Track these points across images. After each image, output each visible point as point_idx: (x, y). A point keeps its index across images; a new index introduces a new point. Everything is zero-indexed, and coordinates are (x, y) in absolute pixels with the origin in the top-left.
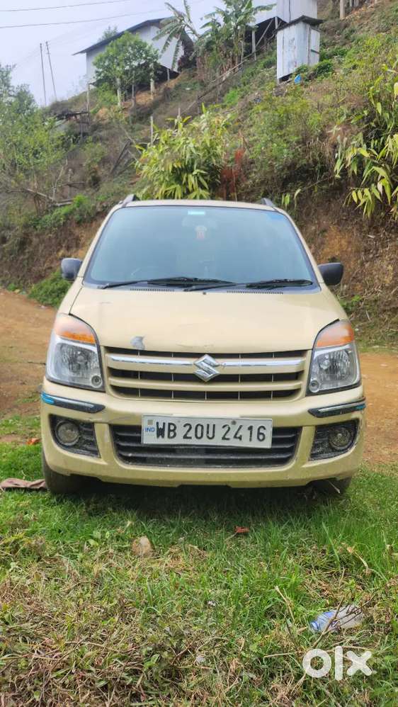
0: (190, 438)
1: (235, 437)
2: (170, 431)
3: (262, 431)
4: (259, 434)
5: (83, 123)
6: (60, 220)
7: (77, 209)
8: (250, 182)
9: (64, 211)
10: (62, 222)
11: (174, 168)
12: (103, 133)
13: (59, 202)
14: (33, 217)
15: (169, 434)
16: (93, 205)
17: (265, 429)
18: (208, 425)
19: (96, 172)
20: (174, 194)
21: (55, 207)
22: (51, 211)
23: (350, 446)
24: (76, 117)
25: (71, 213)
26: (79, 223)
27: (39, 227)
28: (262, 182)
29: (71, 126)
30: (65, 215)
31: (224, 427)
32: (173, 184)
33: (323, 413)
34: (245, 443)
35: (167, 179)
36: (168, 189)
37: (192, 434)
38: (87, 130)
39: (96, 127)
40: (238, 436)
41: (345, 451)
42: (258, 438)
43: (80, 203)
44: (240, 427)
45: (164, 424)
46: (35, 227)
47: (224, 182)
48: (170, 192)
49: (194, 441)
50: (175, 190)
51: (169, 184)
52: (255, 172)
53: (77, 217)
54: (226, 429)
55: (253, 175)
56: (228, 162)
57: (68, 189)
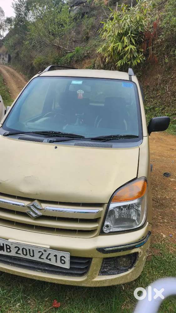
0: (20, 254)
1: (47, 258)
2: (7, 249)
3: (63, 258)
4: (61, 260)
5: (86, 7)
6: (68, 60)
7: (76, 54)
8: (159, 40)
9: (70, 55)
10: (69, 61)
11: (118, 33)
12: (95, 12)
13: (69, 51)
14: (57, 58)
15: (7, 250)
16: (83, 52)
17: (65, 257)
18: (29, 250)
19: (88, 34)
20: (118, 48)
21: (67, 53)
22: (65, 55)
23: (131, 268)
24: (83, 4)
25: (73, 56)
26: (76, 61)
27: (59, 63)
28: (166, 40)
29: (81, 9)
30: (71, 57)
31: (39, 252)
32: (118, 42)
33: (108, 251)
34: (53, 262)
35: (114, 39)
36: (114, 45)
37: (20, 252)
38: (88, 10)
39: (93, 9)
40: (48, 258)
41: (126, 270)
42: (61, 262)
43: (77, 51)
44: (49, 254)
45: (3, 244)
46: (57, 63)
47: (145, 40)
48: (116, 46)
49: (22, 256)
50: (118, 45)
51: (115, 43)
52: (163, 35)
53: (75, 59)
54: (41, 253)
55: (161, 36)
56: (150, 28)
57: (73, 43)
